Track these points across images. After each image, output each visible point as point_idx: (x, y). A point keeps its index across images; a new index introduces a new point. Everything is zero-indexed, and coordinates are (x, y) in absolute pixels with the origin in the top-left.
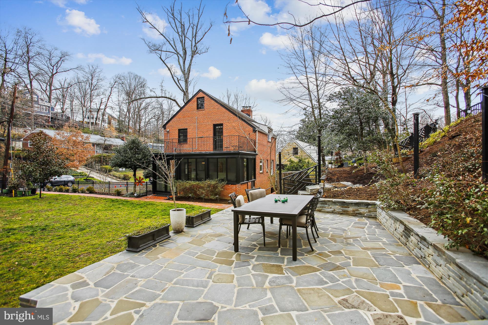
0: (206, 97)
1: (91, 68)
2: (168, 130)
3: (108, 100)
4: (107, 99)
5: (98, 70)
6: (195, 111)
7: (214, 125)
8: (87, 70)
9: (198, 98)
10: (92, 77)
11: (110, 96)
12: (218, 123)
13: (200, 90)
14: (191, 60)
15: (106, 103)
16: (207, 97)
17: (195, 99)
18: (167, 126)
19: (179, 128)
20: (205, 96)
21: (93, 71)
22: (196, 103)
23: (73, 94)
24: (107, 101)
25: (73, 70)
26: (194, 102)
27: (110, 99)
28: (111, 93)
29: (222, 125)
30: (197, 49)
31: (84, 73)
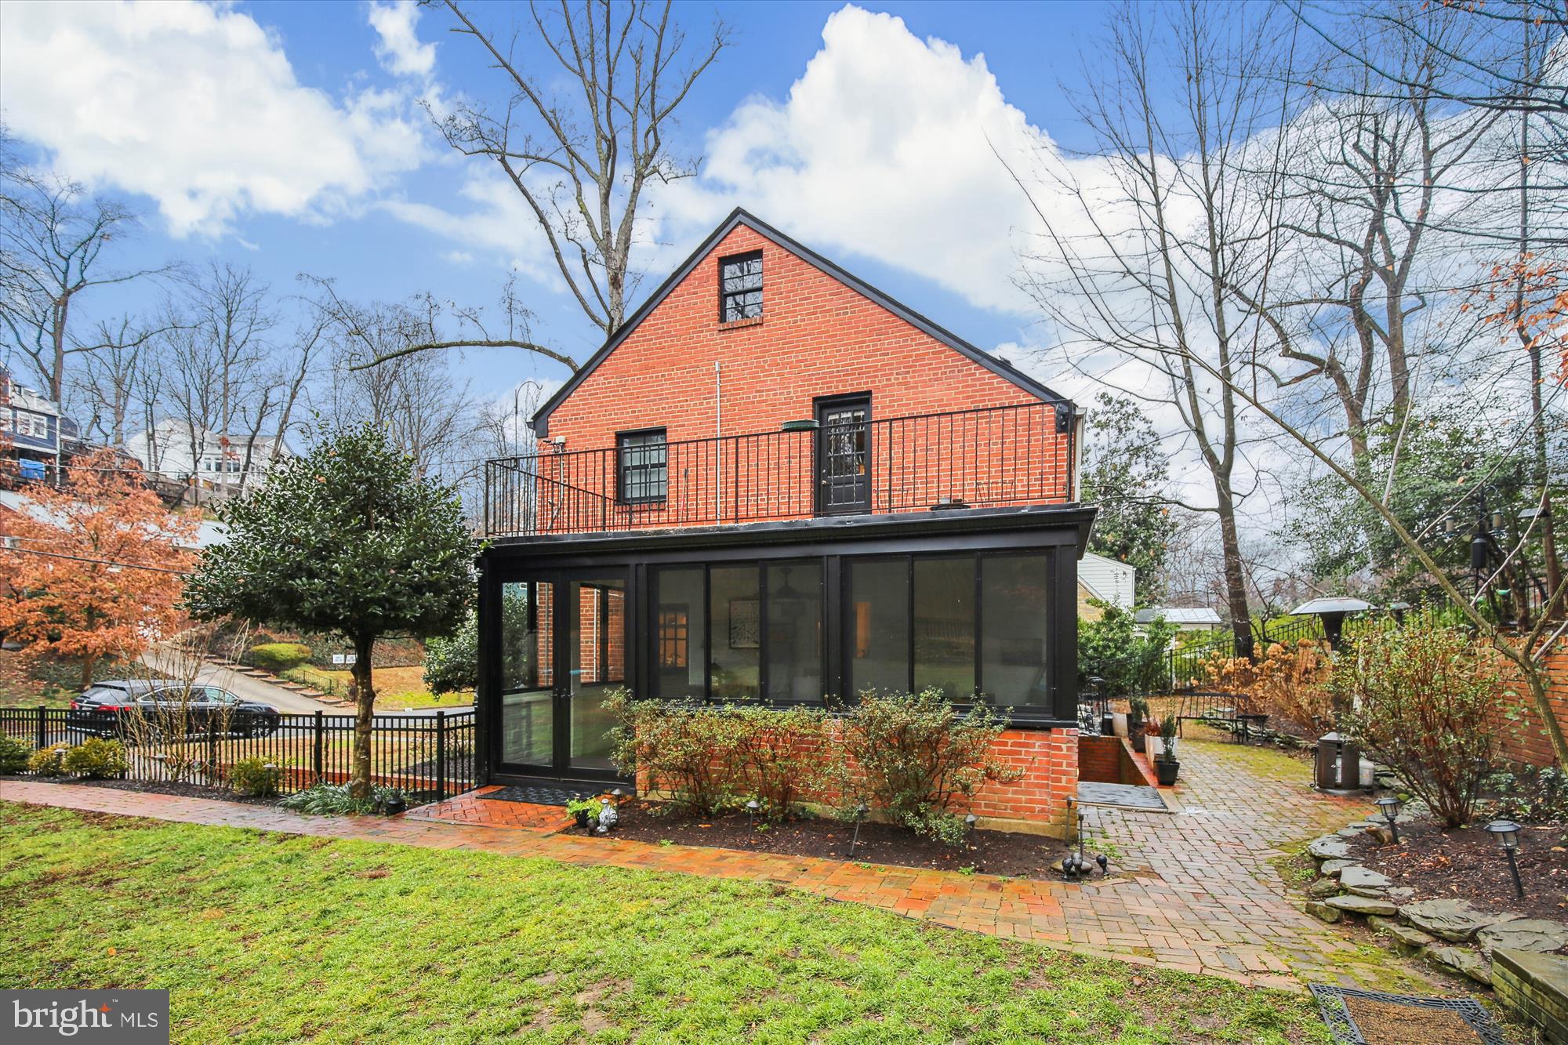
0: (771, 251)
1: (223, 274)
2: (560, 439)
3: (293, 397)
4: (288, 391)
5: (250, 287)
6: (710, 334)
7: (815, 399)
8: (207, 281)
9: (724, 261)
10: (229, 312)
11: (298, 382)
12: (841, 389)
13: (739, 211)
14: (635, 191)
15: (286, 405)
16: (776, 250)
17: (709, 265)
18: (554, 419)
19: (619, 428)
20: (765, 244)
21: (232, 287)
22: (714, 288)
23: (155, 378)
24: (288, 399)
25: (150, 276)
26: (704, 281)
27: (301, 392)
28: (304, 372)
29: (862, 399)
30: (658, 144)
31: (198, 295)
